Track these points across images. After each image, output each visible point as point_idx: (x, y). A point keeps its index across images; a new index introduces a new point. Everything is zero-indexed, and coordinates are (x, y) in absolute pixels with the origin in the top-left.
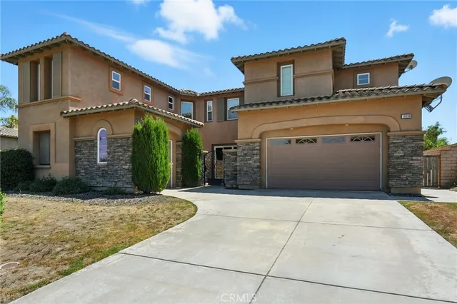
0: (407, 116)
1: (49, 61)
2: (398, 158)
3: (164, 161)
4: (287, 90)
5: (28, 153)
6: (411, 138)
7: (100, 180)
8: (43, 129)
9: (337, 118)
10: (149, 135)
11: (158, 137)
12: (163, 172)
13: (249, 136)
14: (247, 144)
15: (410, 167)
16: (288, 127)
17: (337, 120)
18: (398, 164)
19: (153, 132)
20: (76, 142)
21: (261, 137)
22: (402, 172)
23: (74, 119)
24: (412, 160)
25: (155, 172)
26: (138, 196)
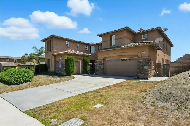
0: (143, 52)
1: (50, 41)
2: (141, 66)
3: (72, 67)
4: (114, 43)
5: (46, 65)
6: (145, 60)
7: (60, 72)
8: (49, 58)
9: (123, 53)
10: (68, 61)
11: (70, 61)
12: (72, 70)
13: (100, 59)
14: (100, 61)
15: (144, 69)
16: (110, 56)
17: (123, 54)
18: (141, 68)
19: (69, 60)
20: (56, 62)
21: (104, 59)
22: (142, 71)
23: (55, 56)
24: (145, 67)
25: (69, 70)
26: (67, 76)
